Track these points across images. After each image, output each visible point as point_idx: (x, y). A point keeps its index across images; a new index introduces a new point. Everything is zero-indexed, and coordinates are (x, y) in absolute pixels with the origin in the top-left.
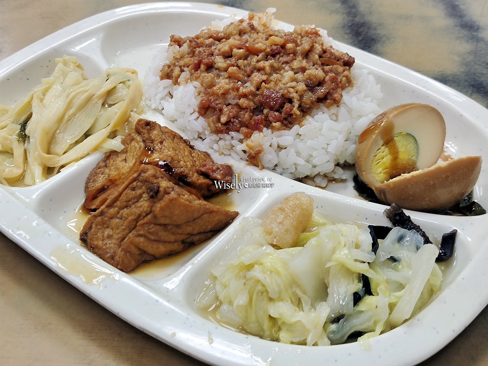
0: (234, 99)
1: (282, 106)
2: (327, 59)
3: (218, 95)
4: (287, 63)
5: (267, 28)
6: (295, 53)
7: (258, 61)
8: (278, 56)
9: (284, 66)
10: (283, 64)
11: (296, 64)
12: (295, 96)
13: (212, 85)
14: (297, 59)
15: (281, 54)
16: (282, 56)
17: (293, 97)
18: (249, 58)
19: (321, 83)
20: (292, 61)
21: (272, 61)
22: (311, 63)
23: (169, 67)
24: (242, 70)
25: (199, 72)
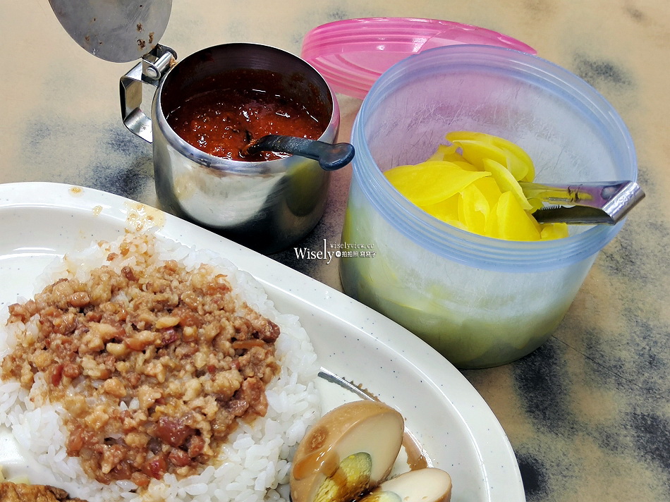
0: (118, 432)
1: (187, 440)
2: (241, 343)
3: (93, 430)
4: (186, 356)
5: (150, 256)
6: (197, 341)
7: (146, 362)
8: (173, 347)
9: (183, 362)
10: (182, 359)
11: (201, 359)
12: (204, 426)
13: (84, 412)
14: (201, 350)
15: (178, 342)
16: (180, 345)
17: (202, 428)
18: (132, 358)
19: (237, 394)
20: (193, 353)
21: (165, 359)
22: (221, 355)
23: (13, 359)
24: (124, 378)
25: (60, 387)
